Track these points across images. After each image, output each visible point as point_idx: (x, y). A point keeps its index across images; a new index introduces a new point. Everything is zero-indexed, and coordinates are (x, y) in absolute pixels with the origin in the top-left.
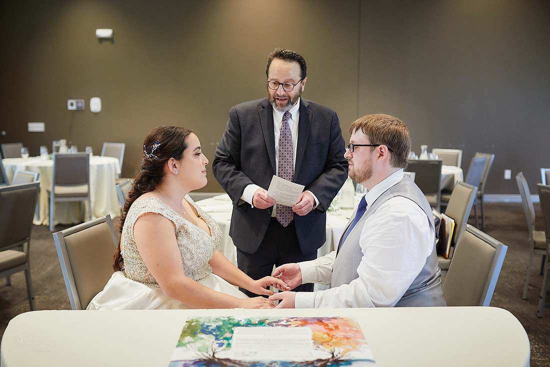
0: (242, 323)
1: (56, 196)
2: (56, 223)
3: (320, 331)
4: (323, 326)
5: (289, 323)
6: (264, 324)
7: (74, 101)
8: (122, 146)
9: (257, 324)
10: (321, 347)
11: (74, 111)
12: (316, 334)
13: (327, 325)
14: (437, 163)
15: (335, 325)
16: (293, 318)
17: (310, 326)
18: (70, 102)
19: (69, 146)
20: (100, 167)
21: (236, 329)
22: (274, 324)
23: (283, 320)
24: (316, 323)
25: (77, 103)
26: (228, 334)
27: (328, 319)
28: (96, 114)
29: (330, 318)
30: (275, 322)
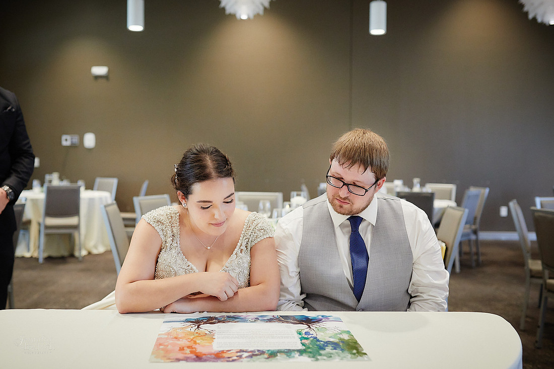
0: (297, 355)
1: (47, 227)
2: (46, 255)
3: (203, 346)
4: (197, 351)
5: (239, 354)
6: (270, 352)
7: (68, 137)
8: (114, 182)
9: (278, 352)
10: (207, 332)
11: (68, 147)
12: (209, 343)
13: (191, 352)
14: (429, 195)
15: (183, 352)
16: (233, 361)
17: (213, 351)
18: (64, 137)
19: (61, 179)
20: (91, 201)
21: (301, 347)
22: (257, 353)
23: (246, 357)
24: (205, 355)
25: (72, 139)
26: (307, 343)
27: (187, 359)
28: (90, 150)
29: (184, 360)
30: (256, 355)
